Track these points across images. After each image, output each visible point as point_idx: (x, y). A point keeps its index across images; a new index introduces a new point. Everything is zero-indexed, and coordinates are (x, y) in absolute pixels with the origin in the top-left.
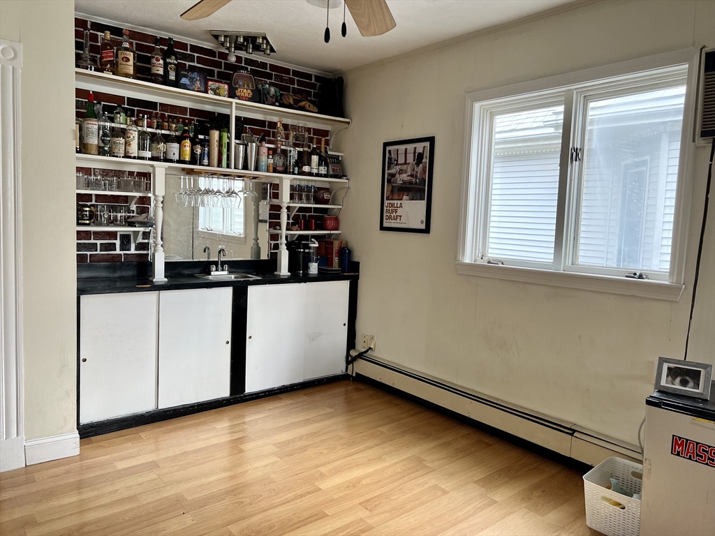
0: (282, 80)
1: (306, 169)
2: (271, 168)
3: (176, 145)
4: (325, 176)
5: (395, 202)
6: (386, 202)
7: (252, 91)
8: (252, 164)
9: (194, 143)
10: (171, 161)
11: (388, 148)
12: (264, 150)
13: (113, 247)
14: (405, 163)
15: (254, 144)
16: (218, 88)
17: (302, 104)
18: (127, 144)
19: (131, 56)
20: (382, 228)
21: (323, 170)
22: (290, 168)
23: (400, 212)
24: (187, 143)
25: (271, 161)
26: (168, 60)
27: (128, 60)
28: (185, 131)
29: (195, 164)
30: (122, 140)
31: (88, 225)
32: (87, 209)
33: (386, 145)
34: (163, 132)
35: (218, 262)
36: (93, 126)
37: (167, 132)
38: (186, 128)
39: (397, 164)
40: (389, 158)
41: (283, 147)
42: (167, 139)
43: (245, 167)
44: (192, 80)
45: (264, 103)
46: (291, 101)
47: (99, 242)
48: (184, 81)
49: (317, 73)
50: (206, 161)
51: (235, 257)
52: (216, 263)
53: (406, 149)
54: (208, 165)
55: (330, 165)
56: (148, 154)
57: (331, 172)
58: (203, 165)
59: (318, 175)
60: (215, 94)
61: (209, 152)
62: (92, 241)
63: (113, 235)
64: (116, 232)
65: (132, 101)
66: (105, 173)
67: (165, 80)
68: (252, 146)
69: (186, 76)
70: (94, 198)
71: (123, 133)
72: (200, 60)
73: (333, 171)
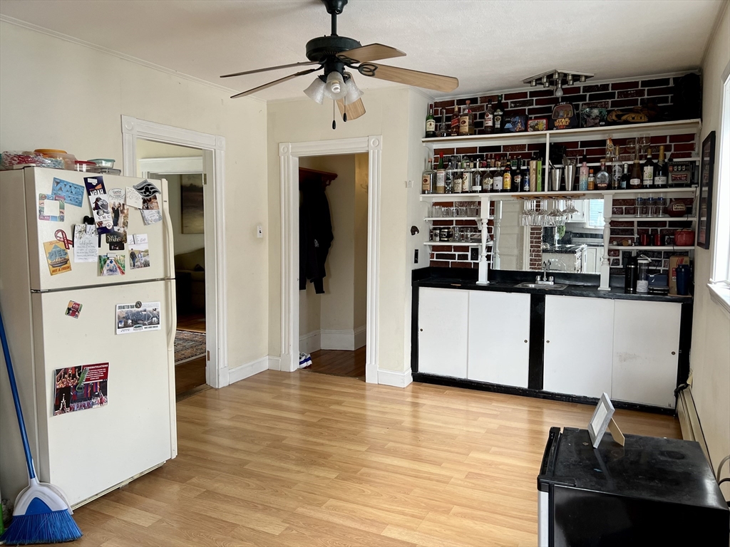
0: (626, 95)
1: (635, 182)
2: (591, 186)
3: (500, 178)
4: (663, 186)
7: (570, 118)
8: (569, 184)
9: (514, 174)
10: (497, 191)
11: (704, 148)
12: (584, 171)
13: (465, 257)
15: (571, 167)
16: (537, 124)
17: (624, 118)
18: (463, 183)
19: (467, 119)
21: (660, 180)
22: (615, 184)
24: (508, 175)
25: (592, 179)
26: (495, 114)
27: (465, 122)
28: (507, 166)
29: (516, 191)
30: (460, 181)
31: (448, 241)
32: (446, 230)
34: (492, 169)
35: (543, 273)
36: (441, 174)
37: (495, 169)
38: (509, 163)
41: (608, 164)
42: (493, 174)
43: (563, 188)
44: (514, 124)
45: (583, 127)
46: (614, 118)
47: (457, 253)
48: (508, 126)
49: (676, 75)
50: (527, 187)
51: (568, 270)
52: (542, 274)
54: (529, 191)
55: (670, 174)
56: (479, 188)
57: (670, 182)
58: (525, 191)
59: (653, 186)
60: (534, 130)
61: (529, 180)
62: (453, 253)
63: (466, 249)
64: (468, 247)
65: (483, 149)
66: (462, 204)
67: (493, 130)
68: (568, 168)
69: (509, 122)
70: (454, 222)
71: (461, 176)
72: (538, 102)
73: (673, 180)
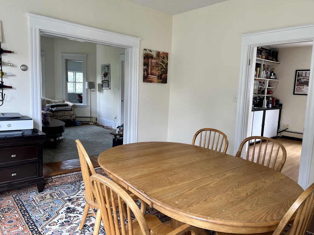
2: (266, 77)
5: (301, 87)
6: (296, 87)
7: (265, 56)
11: (298, 72)
14: (306, 76)
16: (260, 56)
20: (294, 94)
23: (302, 89)
33: (296, 71)
39: (302, 76)
40: (298, 75)
53: (306, 72)
68: (264, 71)
